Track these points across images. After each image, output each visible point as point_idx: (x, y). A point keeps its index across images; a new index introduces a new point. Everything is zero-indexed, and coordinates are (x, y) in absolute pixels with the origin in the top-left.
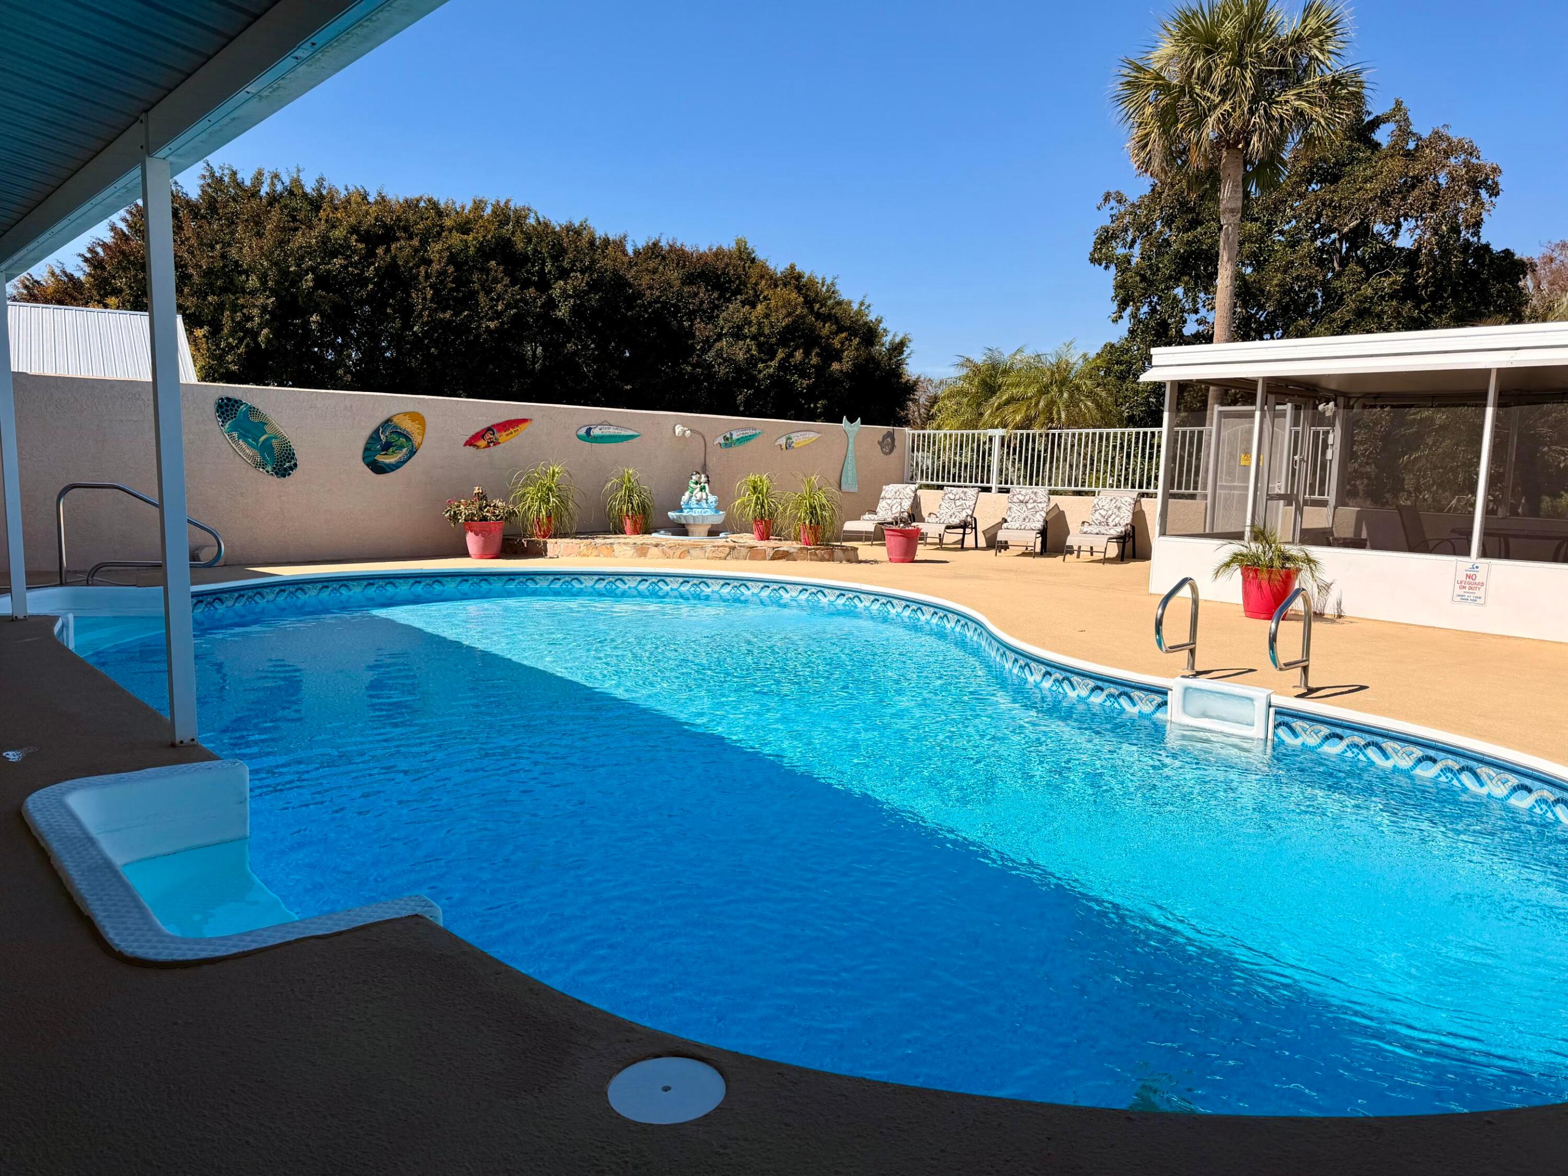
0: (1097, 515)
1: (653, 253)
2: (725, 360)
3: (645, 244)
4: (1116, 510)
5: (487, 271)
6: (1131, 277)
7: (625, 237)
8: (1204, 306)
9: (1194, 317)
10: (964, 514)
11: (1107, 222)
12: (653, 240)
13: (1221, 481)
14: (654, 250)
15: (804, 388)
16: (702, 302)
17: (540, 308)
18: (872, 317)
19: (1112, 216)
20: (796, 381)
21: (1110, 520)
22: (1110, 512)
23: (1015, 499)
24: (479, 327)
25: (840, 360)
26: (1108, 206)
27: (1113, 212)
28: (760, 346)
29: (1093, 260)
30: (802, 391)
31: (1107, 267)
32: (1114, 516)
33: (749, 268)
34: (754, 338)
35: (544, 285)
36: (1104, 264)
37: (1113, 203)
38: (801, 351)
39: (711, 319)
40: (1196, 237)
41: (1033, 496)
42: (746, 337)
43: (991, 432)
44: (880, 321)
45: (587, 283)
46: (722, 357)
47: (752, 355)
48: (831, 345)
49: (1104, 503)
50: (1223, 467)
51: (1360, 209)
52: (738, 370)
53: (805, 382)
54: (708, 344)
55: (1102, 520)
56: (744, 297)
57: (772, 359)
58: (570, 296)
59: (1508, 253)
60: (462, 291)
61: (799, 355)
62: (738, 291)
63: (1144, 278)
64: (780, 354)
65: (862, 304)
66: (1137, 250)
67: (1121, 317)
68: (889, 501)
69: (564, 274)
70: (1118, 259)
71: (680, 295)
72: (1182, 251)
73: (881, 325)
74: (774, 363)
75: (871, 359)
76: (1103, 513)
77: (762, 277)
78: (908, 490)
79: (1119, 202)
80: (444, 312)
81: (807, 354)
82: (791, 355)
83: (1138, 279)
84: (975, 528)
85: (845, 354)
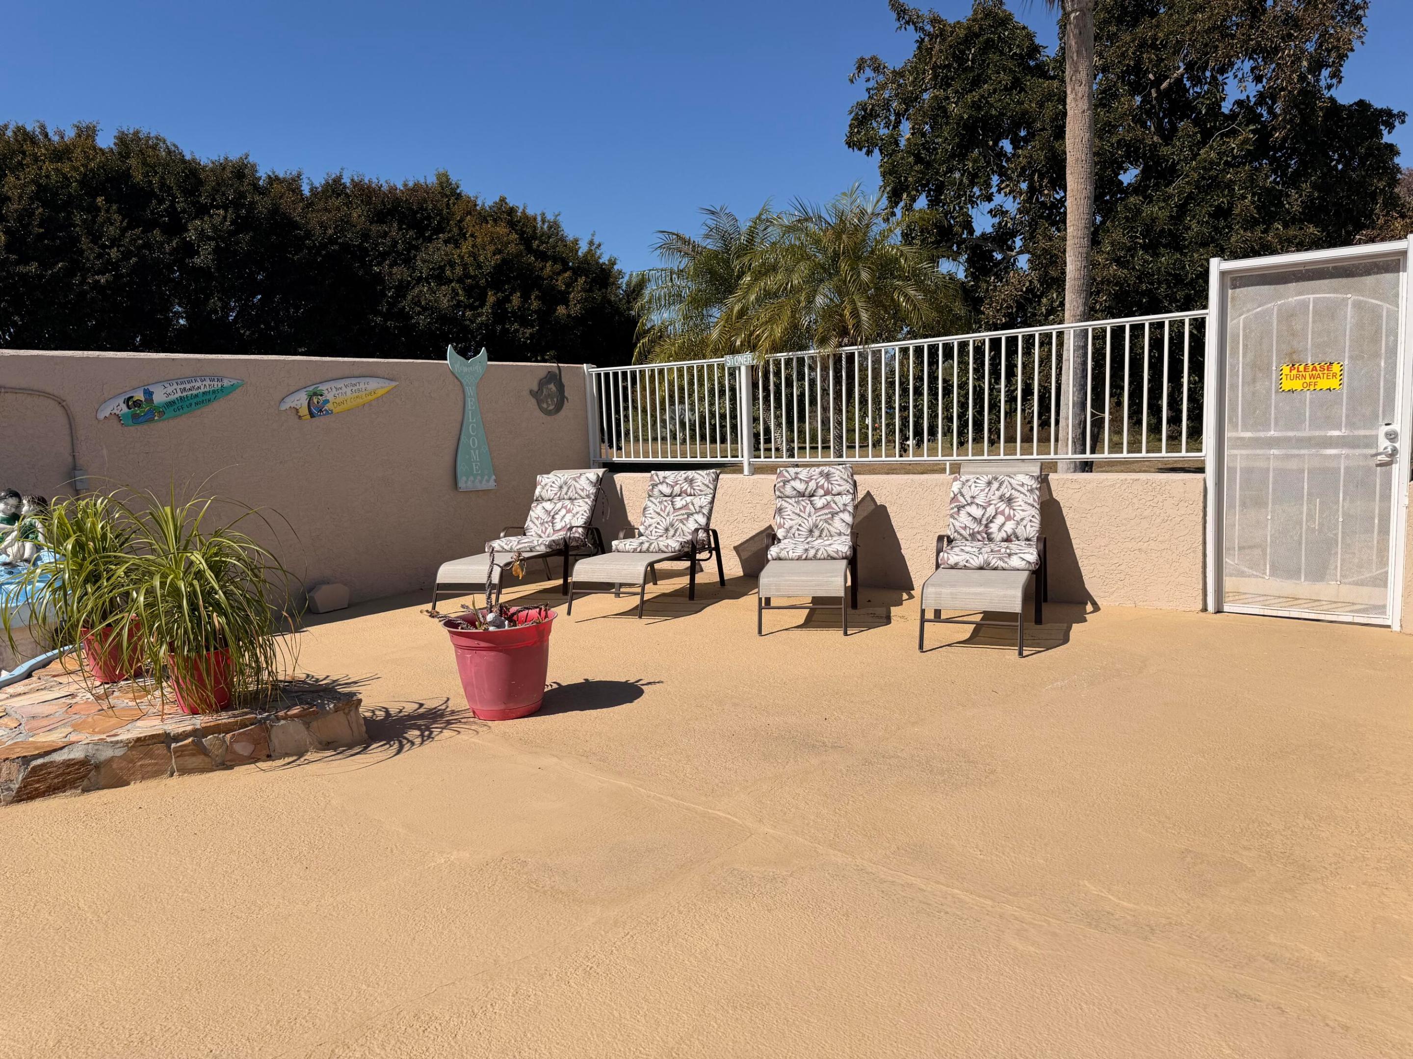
0: (963, 518)
1: (333, 191)
2: (425, 309)
3: (323, 182)
4: (1002, 506)
5: (94, 210)
6: (902, 158)
7: (299, 176)
8: (999, 191)
9: (987, 206)
10: (692, 525)
11: (864, 97)
12: (333, 176)
13: (1235, 426)
14: (335, 188)
15: (527, 338)
16: (395, 243)
17: (170, 254)
18: (604, 260)
19: (868, 90)
20: (517, 331)
21: (994, 528)
22: (991, 511)
23: (788, 490)
24: (83, 282)
25: (566, 302)
26: (863, 76)
27: (872, 84)
28: (469, 291)
29: (850, 144)
30: (525, 343)
31: (869, 153)
32: (1000, 519)
33: (454, 204)
34: (460, 281)
35: (176, 227)
36: (864, 150)
37: (869, 72)
38: (519, 294)
39: (408, 261)
40: (982, 96)
41: (822, 481)
42: (451, 281)
43: (729, 361)
44: (614, 263)
45: (233, 222)
46: (420, 306)
47: (459, 301)
48: (553, 288)
49: (975, 491)
50: (1239, 395)
51: (1193, 46)
52: (444, 319)
53: (528, 331)
54: (402, 289)
55: (976, 528)
56: (446, 235)
57: (482, 305)
58: (210, 238)
59: (1362, 104)
60: (59, 238)
61: (516, 300)
62: (439, 229)
63: (919, 159)
64: (491, 298)
65: (591, 243)
66: (906, 128)
67: (893, 214)
68: (548, 506)
69: (202, 211)
70: (882, 140)
71: (365, 236)
72: (966, 116)
73: (616, 267)
74: (487, 309)
75: (606, 300)
76: (977, 512)
77: (469, 213)
78: (583, 482)
79: (876, 70)
80: (26, 263)
81: (525, 297)
82: (507, 299)
83: (911, 159)
84: (717, 549)
85: (572, 296)
